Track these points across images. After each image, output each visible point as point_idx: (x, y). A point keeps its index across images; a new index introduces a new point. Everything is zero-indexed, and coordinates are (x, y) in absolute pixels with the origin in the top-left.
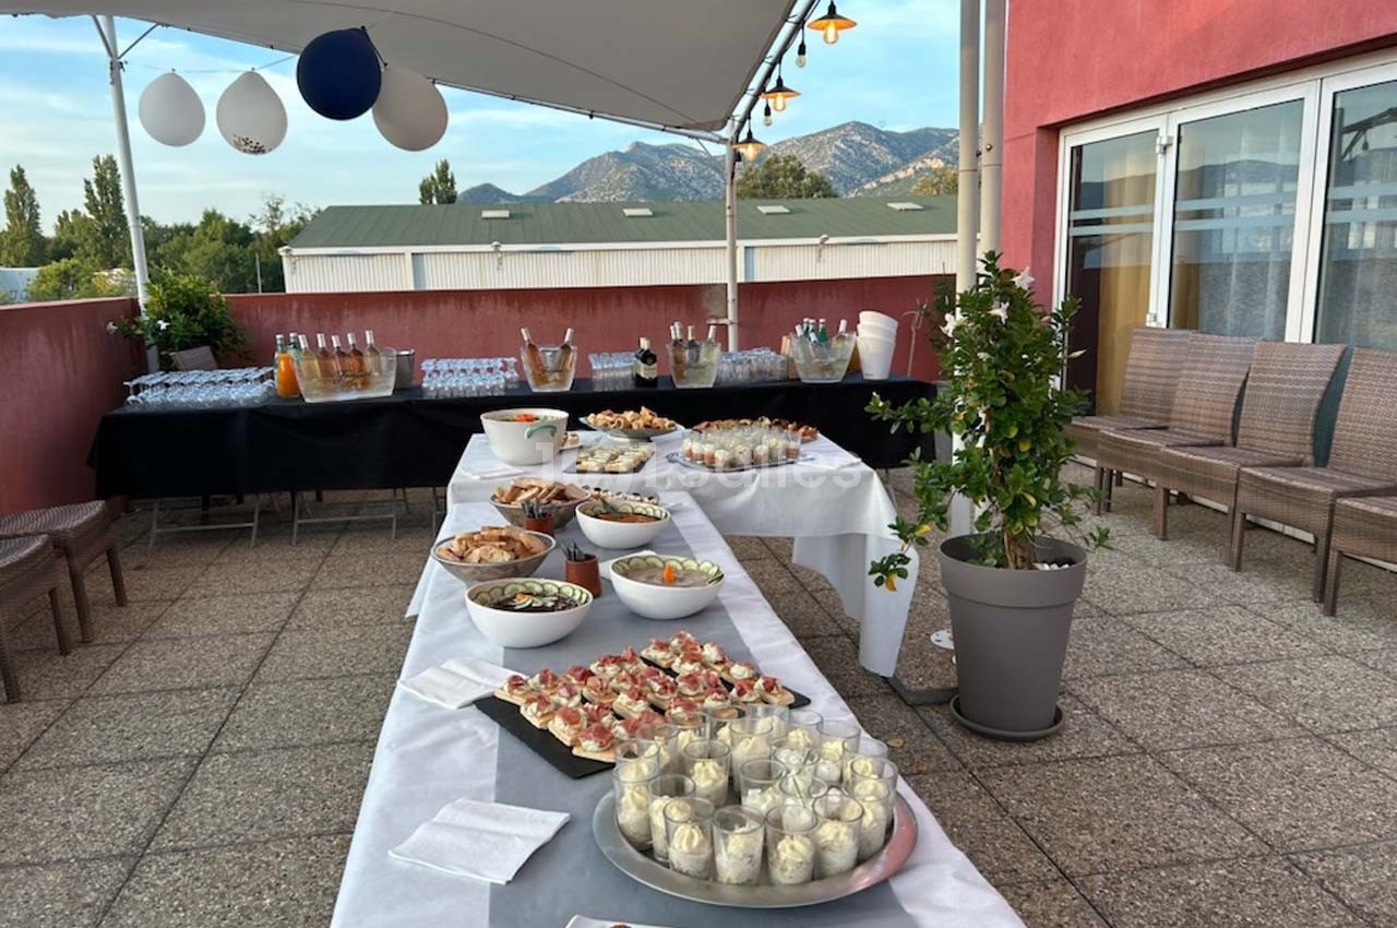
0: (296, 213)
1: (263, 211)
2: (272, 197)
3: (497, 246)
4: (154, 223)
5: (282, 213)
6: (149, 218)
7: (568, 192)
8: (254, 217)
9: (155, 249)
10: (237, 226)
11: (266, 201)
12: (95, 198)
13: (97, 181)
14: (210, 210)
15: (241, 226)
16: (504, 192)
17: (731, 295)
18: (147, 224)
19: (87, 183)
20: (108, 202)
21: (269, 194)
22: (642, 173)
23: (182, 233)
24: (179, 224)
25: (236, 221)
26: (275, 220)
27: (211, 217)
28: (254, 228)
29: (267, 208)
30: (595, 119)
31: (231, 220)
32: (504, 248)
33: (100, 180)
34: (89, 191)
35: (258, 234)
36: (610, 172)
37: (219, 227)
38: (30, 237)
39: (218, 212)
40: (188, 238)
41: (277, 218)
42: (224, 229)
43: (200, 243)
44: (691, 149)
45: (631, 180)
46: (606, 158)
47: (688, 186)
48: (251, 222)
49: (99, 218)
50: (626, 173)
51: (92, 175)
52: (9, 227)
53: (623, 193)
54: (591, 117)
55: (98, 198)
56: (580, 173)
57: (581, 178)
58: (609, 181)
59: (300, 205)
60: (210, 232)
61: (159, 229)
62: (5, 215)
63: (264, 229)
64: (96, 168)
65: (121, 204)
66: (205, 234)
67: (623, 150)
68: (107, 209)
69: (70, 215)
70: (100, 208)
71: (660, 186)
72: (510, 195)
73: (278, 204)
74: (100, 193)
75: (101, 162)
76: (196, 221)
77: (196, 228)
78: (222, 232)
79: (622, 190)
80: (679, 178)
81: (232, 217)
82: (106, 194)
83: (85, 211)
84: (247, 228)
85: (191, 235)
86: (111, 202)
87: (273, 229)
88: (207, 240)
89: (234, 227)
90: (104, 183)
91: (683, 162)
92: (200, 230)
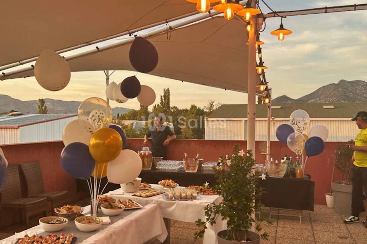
0: (218, 106)
1: (207, 105)
2: (211, 101)
3: (273, 118)
4: (177, 109)
5: (214, 106)
6: (176, 107)
7: (314, 98)
8: (205, 107)
9: (177, 117)
10: (200, 109)
11: (209, 102)
12: (163, 101)
13: (164, 96)
14: (193, 105)
15: (201, 110)
16: (290, 98)
17: (268, 145)
18: (176, 109)
19: (161, 96)
20: (166, 102)
21: (210, 100)
22: (343, 91)
23: (184, 112)
24: (184, 109)
25: (200, 108)
26: (211, 108)
27: (193, 107)
28: (205, 110)
29: (209, 104)
30: (227, 90)
31: (199, 108)
32: (276, 119)
33: (165, 96)
34: (162, 99)
35: (206, 112)
36: (331, 91)
37: (195, 110)
38: (145, 112)
39: (195, 105)
40: (186, 113)
41: (212, 107)
42: (196, 111)
43: (189, 115)
44: (364, 82)
45: (339, 94)
46: (330, 86)
47: (362, 96)
48: (204, 109)
49: (163, 107)
50: (337, 91)
51: (163, 95)
52: (140, 109)
53: (335, 98)
54: (225, 90)
55: (164, 101)
56: (319, 91)
57: (319, 93)
58: (330, 94)
59: (219, 103)
60: (192, 111)
61: (179, 110)
62: (140, 106)
63: (208, 111)
64: (164, 92)
65: (169, 103)
66: (191, 112)
67: (336, 83)
68: (166, 104)
69: (157, 106)
70: (164, 104)
71: (350, 96)
72: (292, 99)
73: (213, 103)
74: (164, 99)
75: (166, 90)
76: (189, 108)
77: (188, 110)
78: (195, 112)
79: (335, 97)
80: (359, 93)
81: (199, 107)
82: (166, 100)
83: (160, 105)
84: (203, 110)
85: (187, 112)
86: (167, 102)
87: (210, 111)
88: (191, 114)
89: (199, 109)
90: (166, 96)
91: (360, 87)
92: (190, 111)
